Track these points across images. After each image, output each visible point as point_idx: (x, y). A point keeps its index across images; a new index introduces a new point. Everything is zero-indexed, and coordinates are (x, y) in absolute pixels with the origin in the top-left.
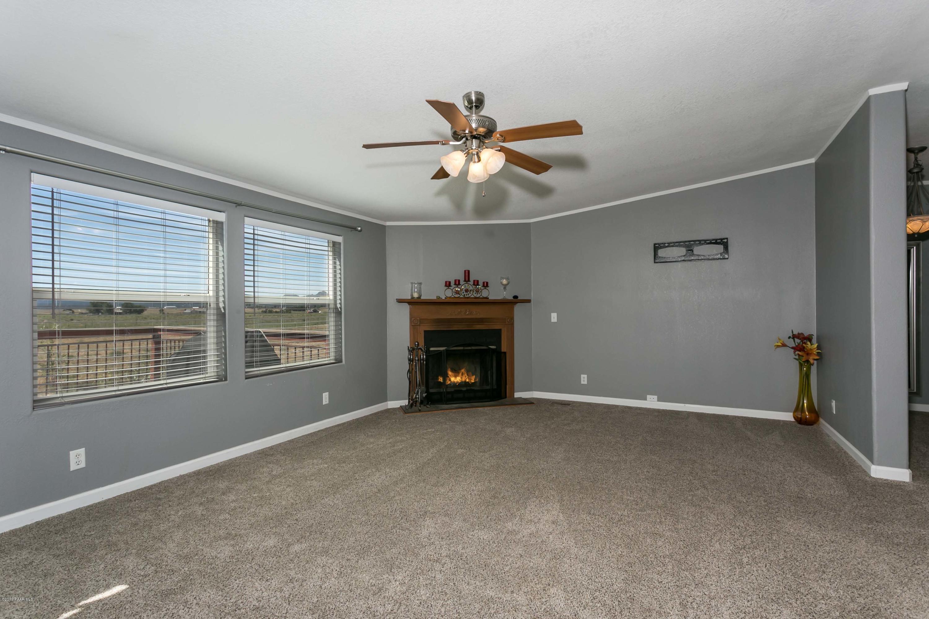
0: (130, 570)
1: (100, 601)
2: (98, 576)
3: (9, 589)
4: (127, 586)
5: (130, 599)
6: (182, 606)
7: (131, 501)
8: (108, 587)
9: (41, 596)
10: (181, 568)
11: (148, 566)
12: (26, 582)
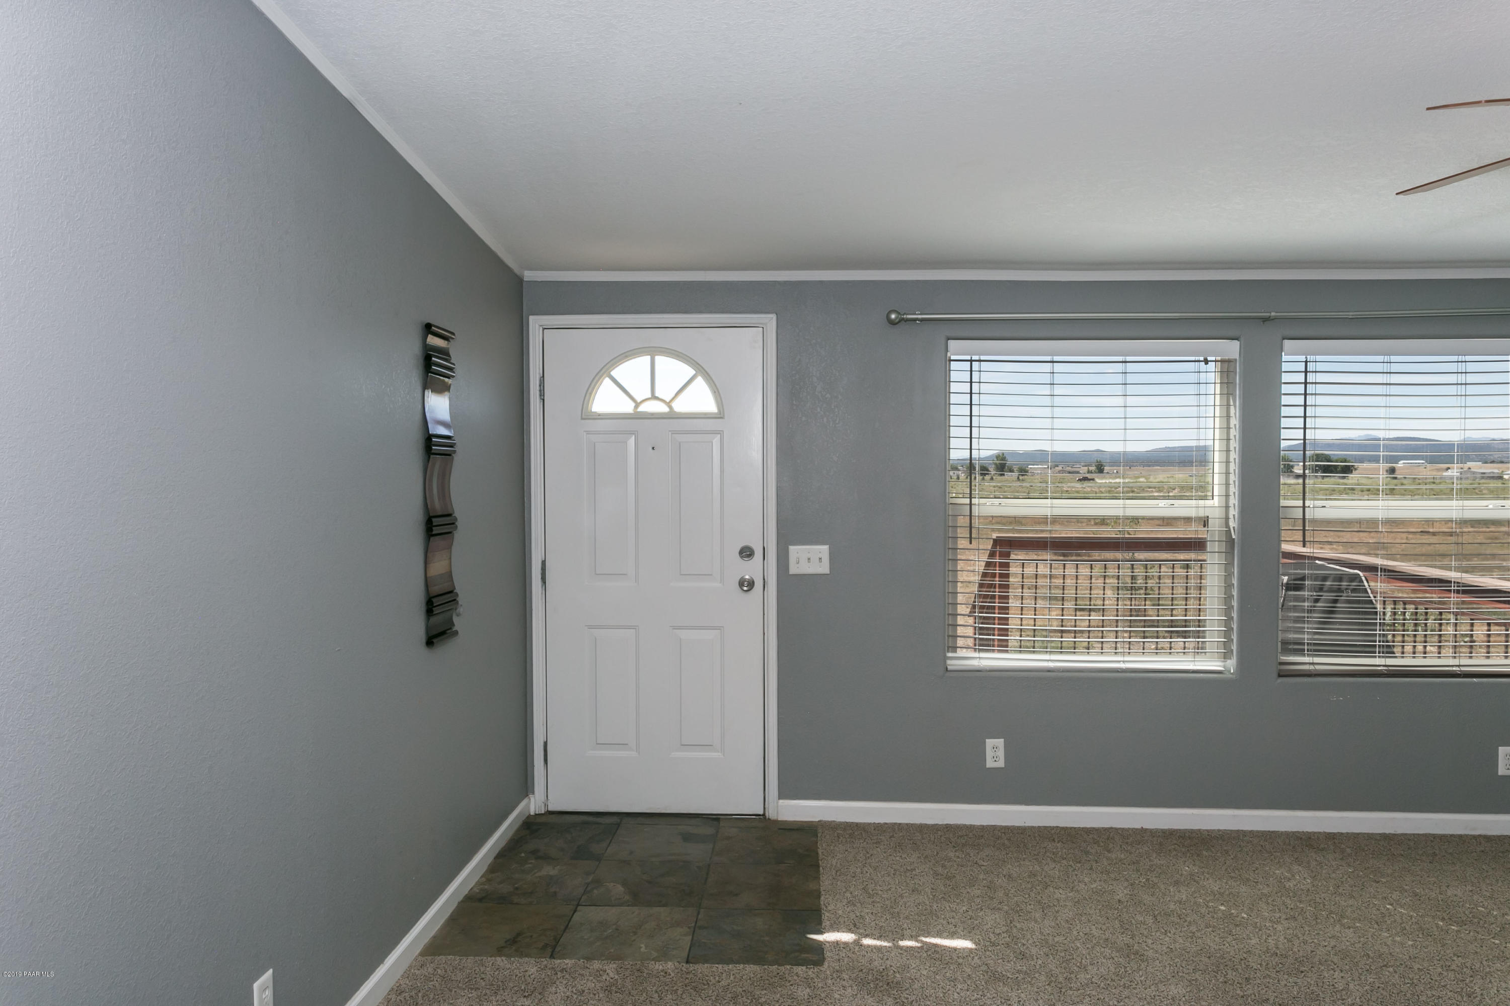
0: (985, 929)
1: (936, 945)
2: (953, 918)
3: (881, 888)
4: (973, 946)
5: (961, 961)
6: (999, 1002)
7: (1054, 840)
8: (952, 935)
9: (896, 910)
10: (1035, 957)
11: (1005, 935)
12: (896, 888)
